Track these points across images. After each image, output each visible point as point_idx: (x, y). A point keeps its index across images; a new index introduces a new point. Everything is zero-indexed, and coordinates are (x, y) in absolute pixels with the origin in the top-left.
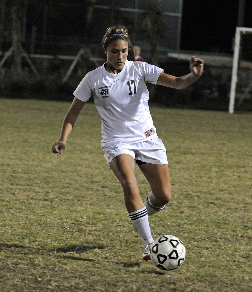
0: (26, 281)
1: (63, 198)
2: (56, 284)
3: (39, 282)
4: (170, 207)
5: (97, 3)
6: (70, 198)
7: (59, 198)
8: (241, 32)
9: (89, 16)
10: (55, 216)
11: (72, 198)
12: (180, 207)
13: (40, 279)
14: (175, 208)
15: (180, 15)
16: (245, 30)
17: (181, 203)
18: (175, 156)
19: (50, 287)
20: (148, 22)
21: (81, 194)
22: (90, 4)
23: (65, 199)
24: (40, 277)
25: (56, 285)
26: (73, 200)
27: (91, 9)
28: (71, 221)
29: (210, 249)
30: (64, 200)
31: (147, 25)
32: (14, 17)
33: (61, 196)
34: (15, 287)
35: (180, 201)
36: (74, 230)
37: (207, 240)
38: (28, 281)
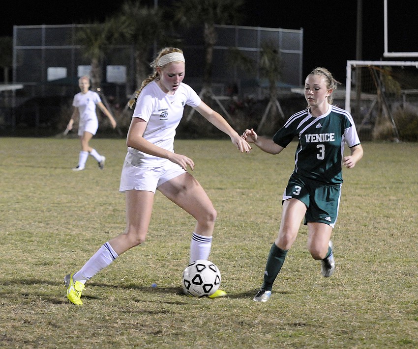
0: (93, 320)
1: (156, 234)
2: (122, 322)
3: (106, 321)
4: (261, 239)
5: (216, 44)
6: (163, 234)
7: (152, 235)
8: (352, 66)
9: (209, 57)
10: (142, 252)
11: (165, 234)
12: (270, 238)
13: (108, 318)
14: (266, 239)
15: (300, 52)
16: (355, 63)
17: (273, 235)
18: (279, 187)
19: (115, 325)
20: (266, 60)
21: (175, 229)
22: (209, 45)
23: (158, 235)
24: (109, 316)
25: (122, 324)
26: (165, 236)
27: (210, 50)
28: (157, 258)
29: (289, 280)
30: (156, 237)
31: (264, 63)
32: (138, 61)
33: (154, 232)
34: (81, 327)
35: (272, 232)
36: (158, 266)
37: (289, 270)
38: (95, 320)
